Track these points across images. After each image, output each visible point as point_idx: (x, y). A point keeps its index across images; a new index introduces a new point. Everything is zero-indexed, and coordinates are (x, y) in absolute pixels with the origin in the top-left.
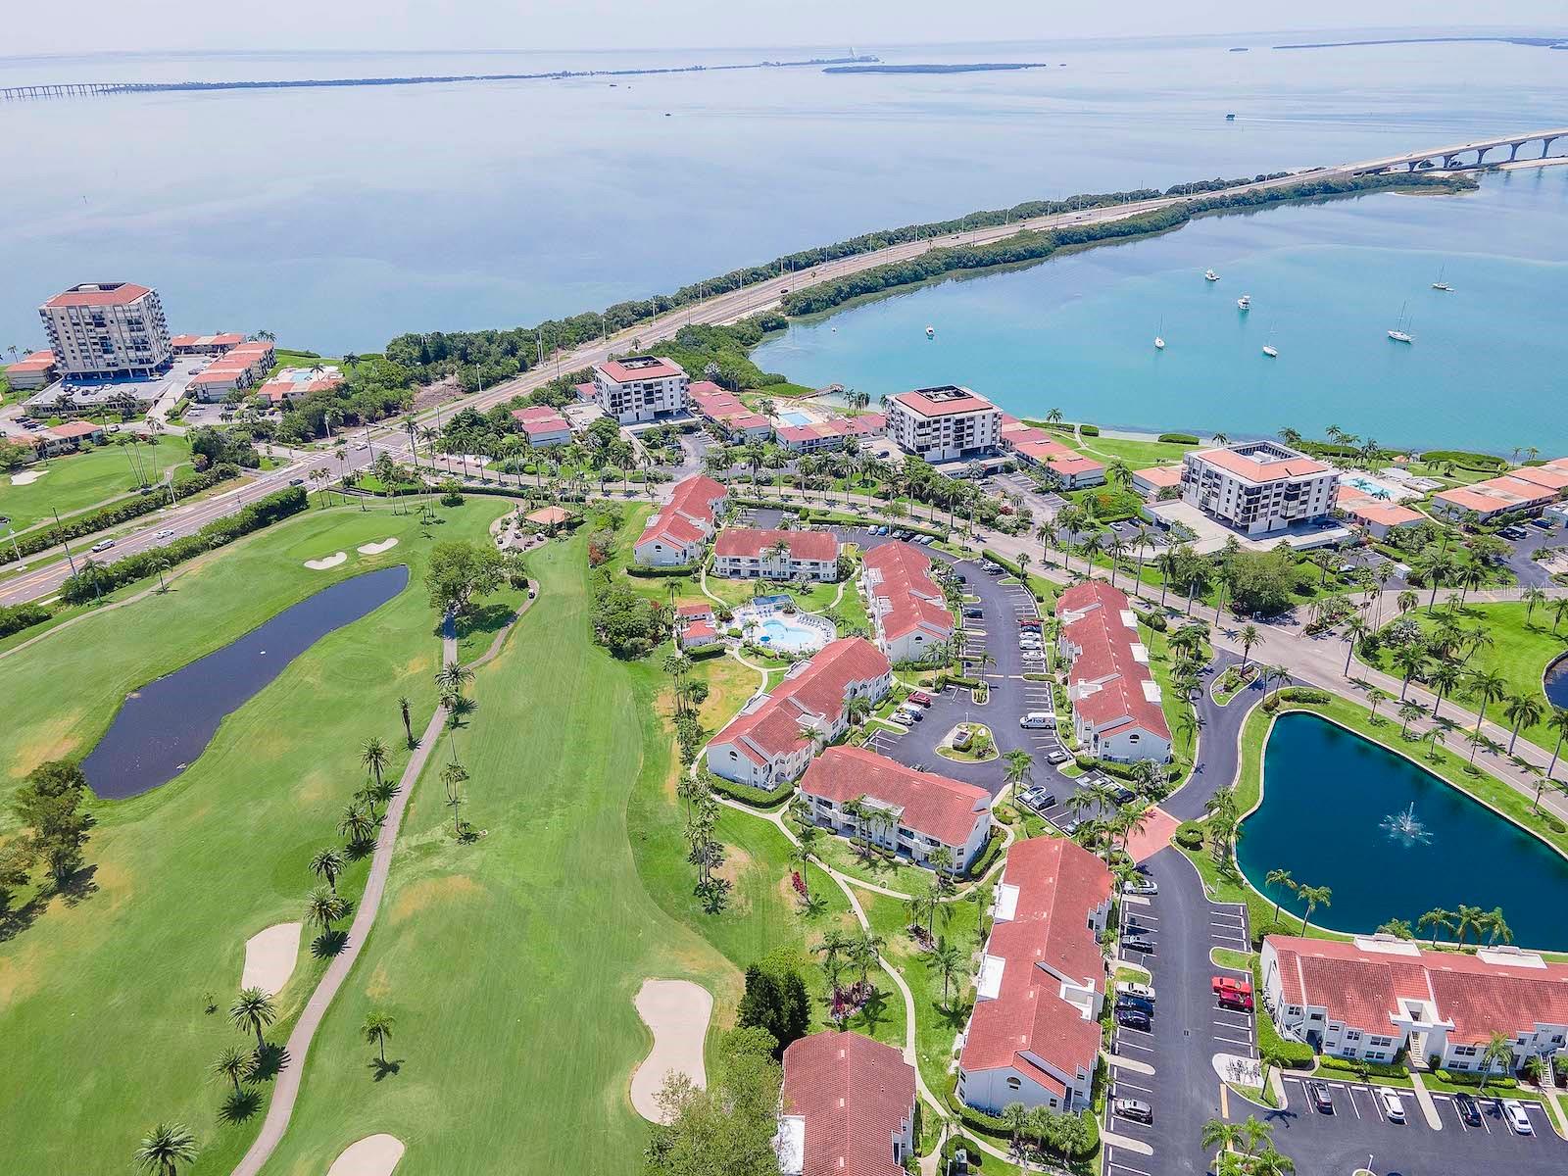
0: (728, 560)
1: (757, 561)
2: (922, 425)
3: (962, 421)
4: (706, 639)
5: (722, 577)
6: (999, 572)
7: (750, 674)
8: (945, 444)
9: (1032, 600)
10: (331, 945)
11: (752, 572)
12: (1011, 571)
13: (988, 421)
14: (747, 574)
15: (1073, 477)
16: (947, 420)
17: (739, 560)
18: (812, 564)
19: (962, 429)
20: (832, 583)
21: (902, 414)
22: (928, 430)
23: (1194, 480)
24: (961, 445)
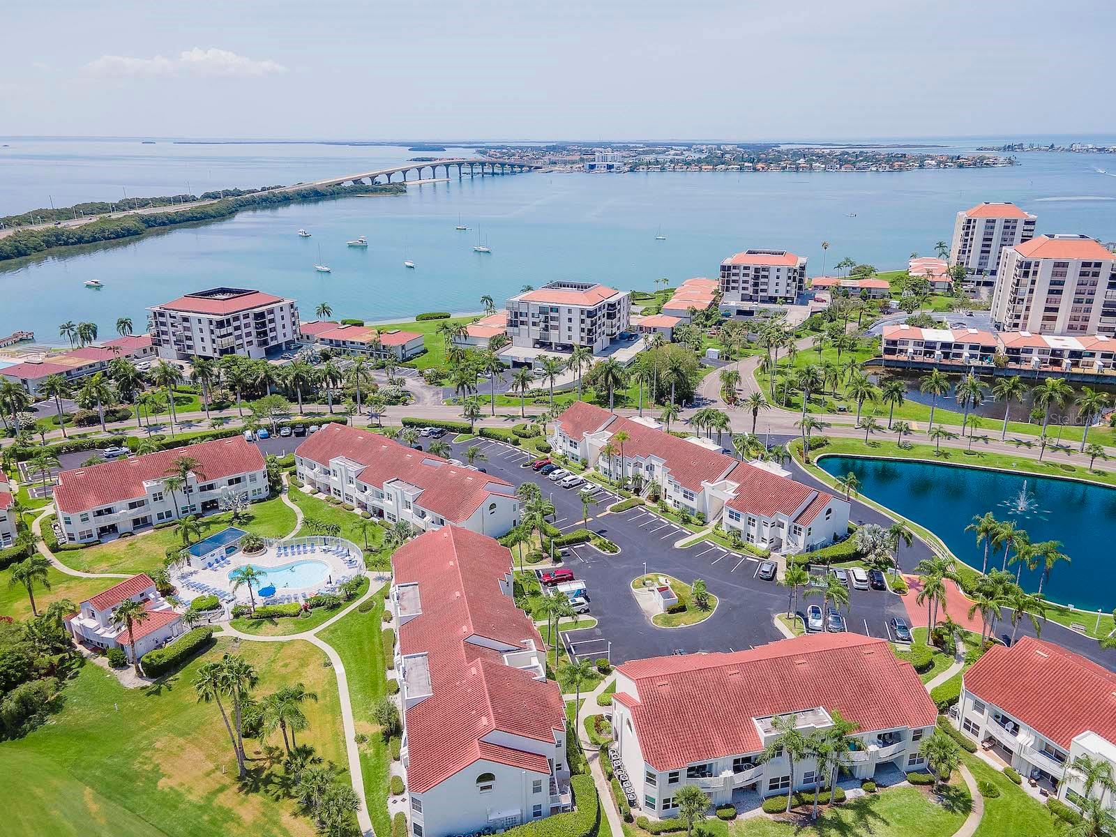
0: (91, 516)
1: (141, 503)
2: (220, 324)
3: (262, 315)
4: (166, 632)
5: (88, 545)
6: (441, 432)
7: (289, 651)
8: (250, 343)
9: (509, 446)
11: (136, 522)
12: (453, 429)
13: (287, 313)
14: (130, 527)
15: (403, 347)
16: (246, 317)
17: (109, 511)
18: (231, 483)
19: (264, 324)
20: (268, 498)
21: (186, 319)
22: (230, 329)
23: (522, 323)
24: (265, 342)
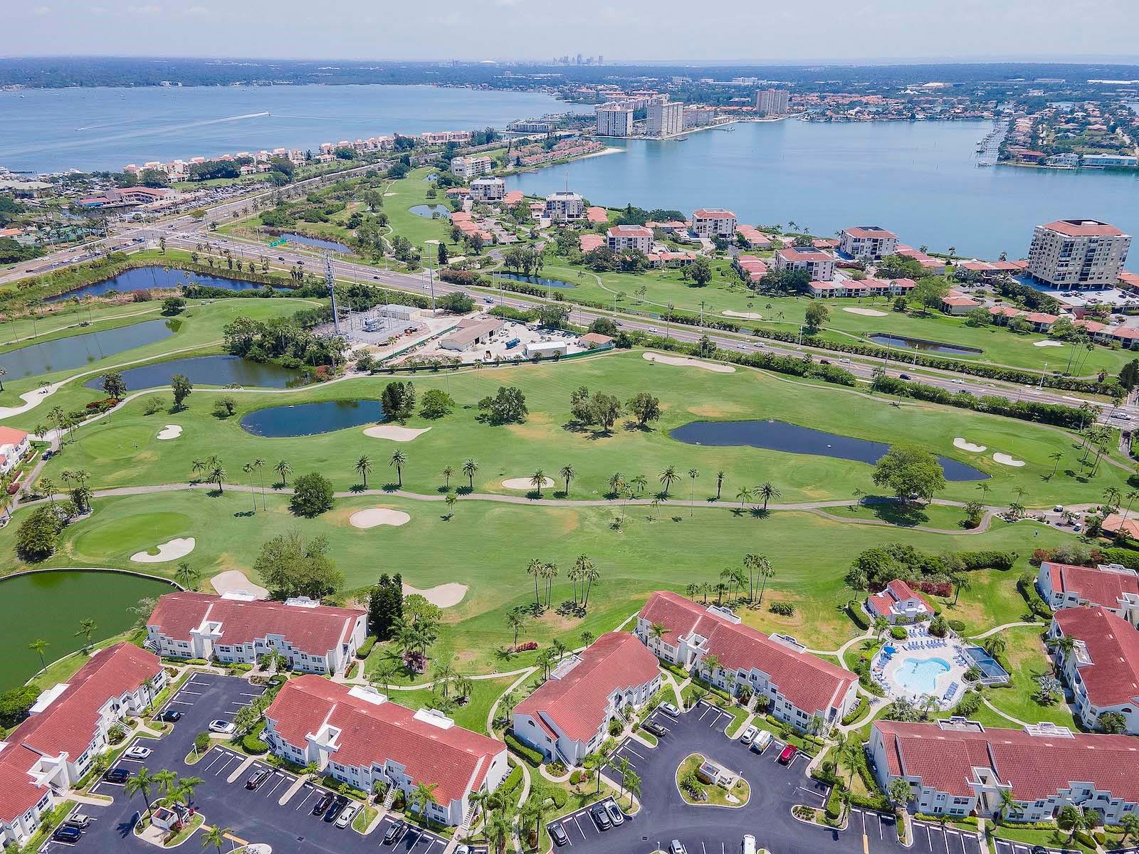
10: (534, 495)
